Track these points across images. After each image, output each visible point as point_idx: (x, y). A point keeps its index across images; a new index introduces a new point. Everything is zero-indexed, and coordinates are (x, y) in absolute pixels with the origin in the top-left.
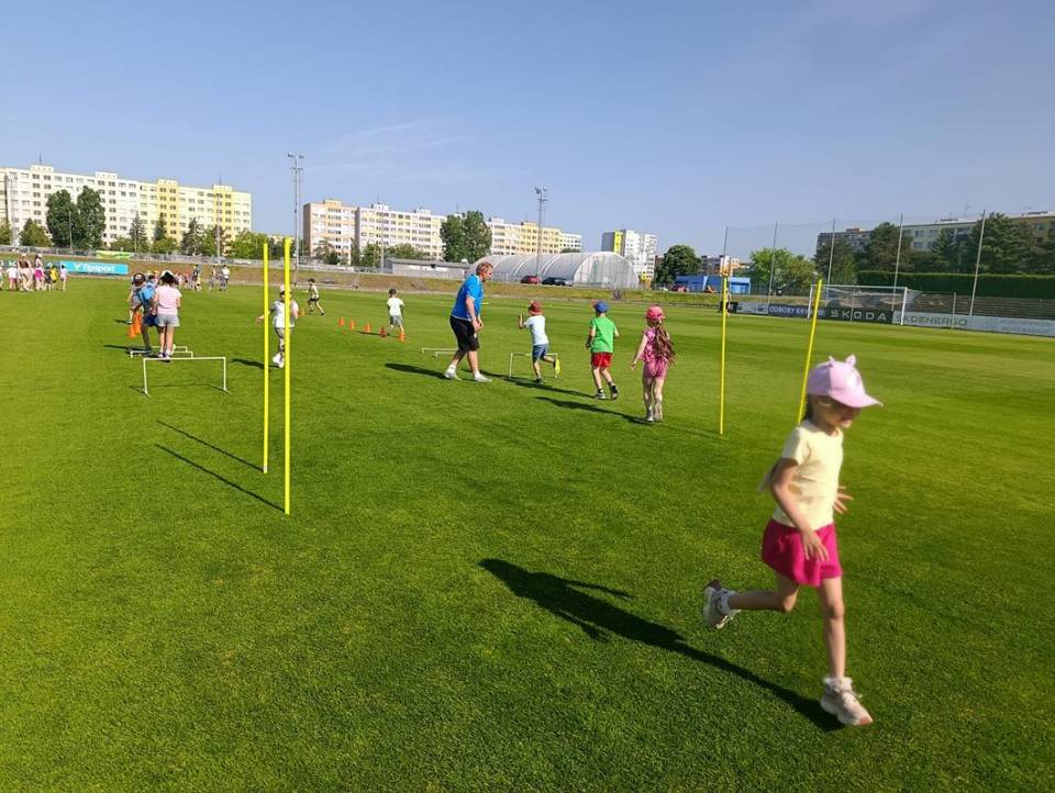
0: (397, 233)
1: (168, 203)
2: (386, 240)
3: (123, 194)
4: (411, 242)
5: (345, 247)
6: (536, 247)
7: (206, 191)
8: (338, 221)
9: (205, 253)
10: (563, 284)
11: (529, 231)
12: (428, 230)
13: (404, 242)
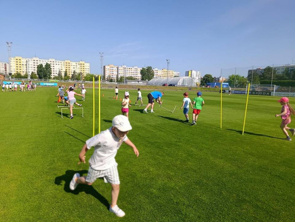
0: (128, 73)
1: (68, 66)
2: (125, 75)
3: (56, 64)
4: (132, 75)
5: (115, 77)
6: (167, 76)
7: (78, 63)
8: (113, 70)
9: (77, 80)
10: (174, 86)
11: (165, 71)
12: (137, 72)
13: (131, 75)
